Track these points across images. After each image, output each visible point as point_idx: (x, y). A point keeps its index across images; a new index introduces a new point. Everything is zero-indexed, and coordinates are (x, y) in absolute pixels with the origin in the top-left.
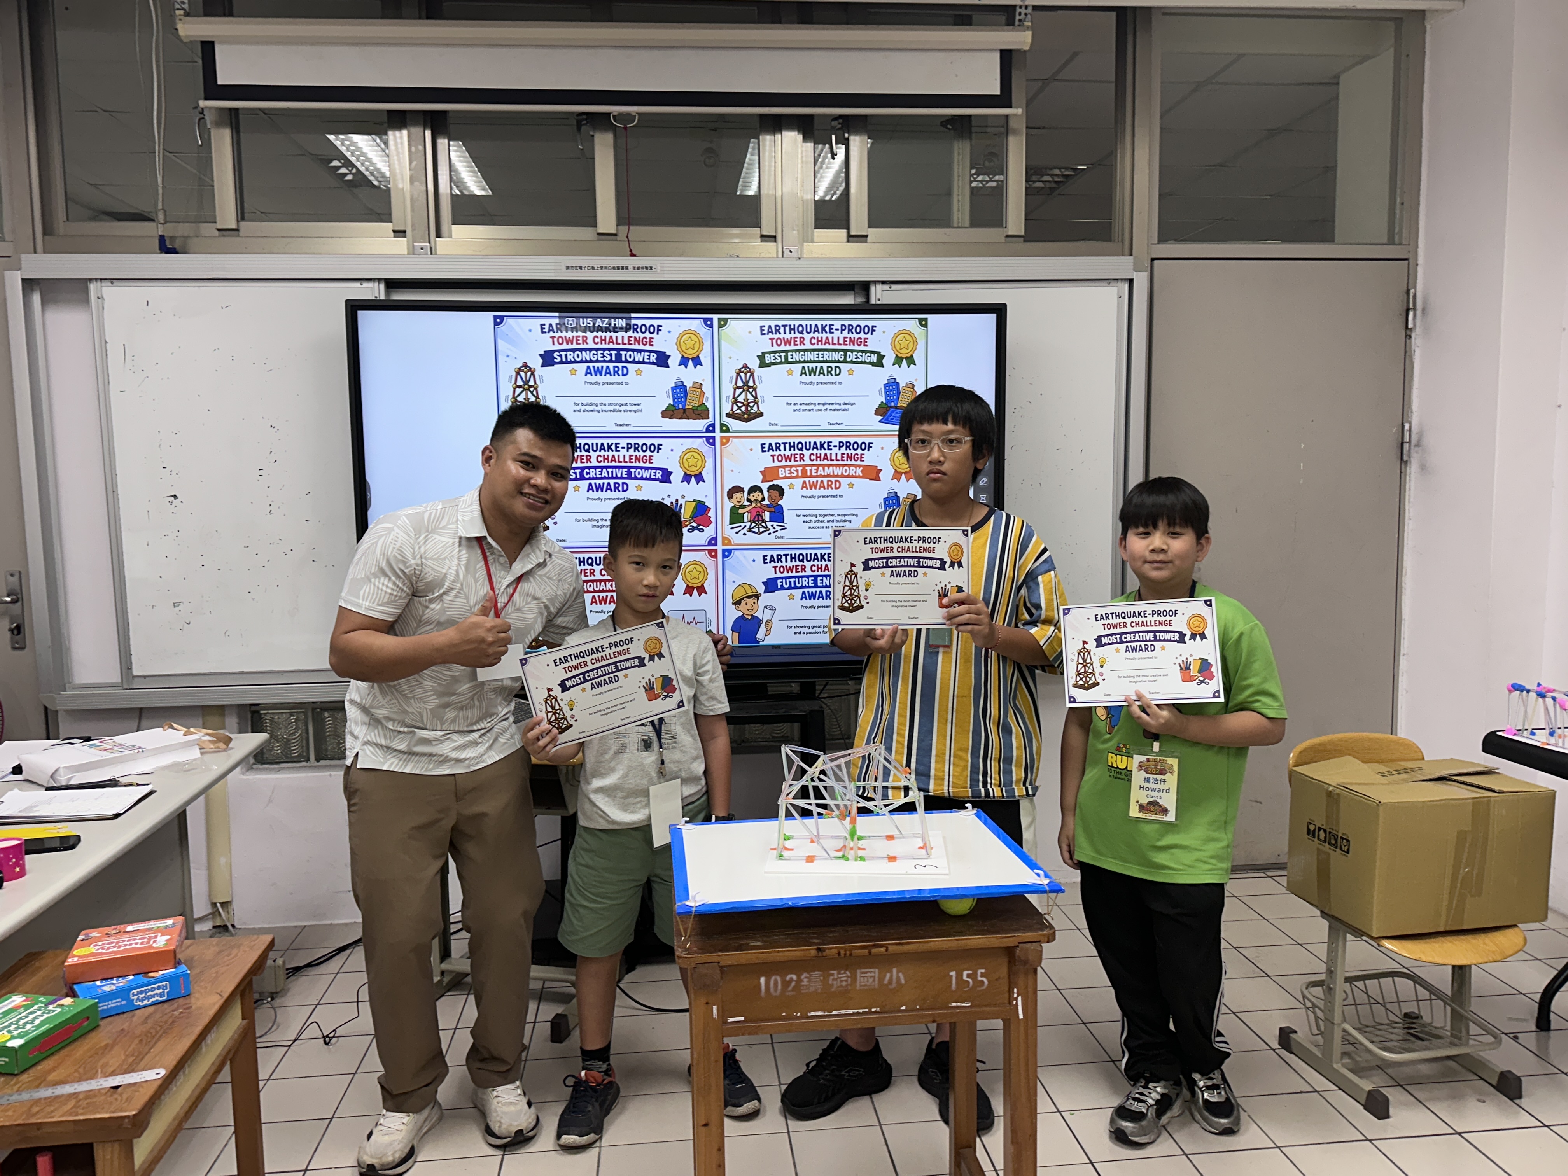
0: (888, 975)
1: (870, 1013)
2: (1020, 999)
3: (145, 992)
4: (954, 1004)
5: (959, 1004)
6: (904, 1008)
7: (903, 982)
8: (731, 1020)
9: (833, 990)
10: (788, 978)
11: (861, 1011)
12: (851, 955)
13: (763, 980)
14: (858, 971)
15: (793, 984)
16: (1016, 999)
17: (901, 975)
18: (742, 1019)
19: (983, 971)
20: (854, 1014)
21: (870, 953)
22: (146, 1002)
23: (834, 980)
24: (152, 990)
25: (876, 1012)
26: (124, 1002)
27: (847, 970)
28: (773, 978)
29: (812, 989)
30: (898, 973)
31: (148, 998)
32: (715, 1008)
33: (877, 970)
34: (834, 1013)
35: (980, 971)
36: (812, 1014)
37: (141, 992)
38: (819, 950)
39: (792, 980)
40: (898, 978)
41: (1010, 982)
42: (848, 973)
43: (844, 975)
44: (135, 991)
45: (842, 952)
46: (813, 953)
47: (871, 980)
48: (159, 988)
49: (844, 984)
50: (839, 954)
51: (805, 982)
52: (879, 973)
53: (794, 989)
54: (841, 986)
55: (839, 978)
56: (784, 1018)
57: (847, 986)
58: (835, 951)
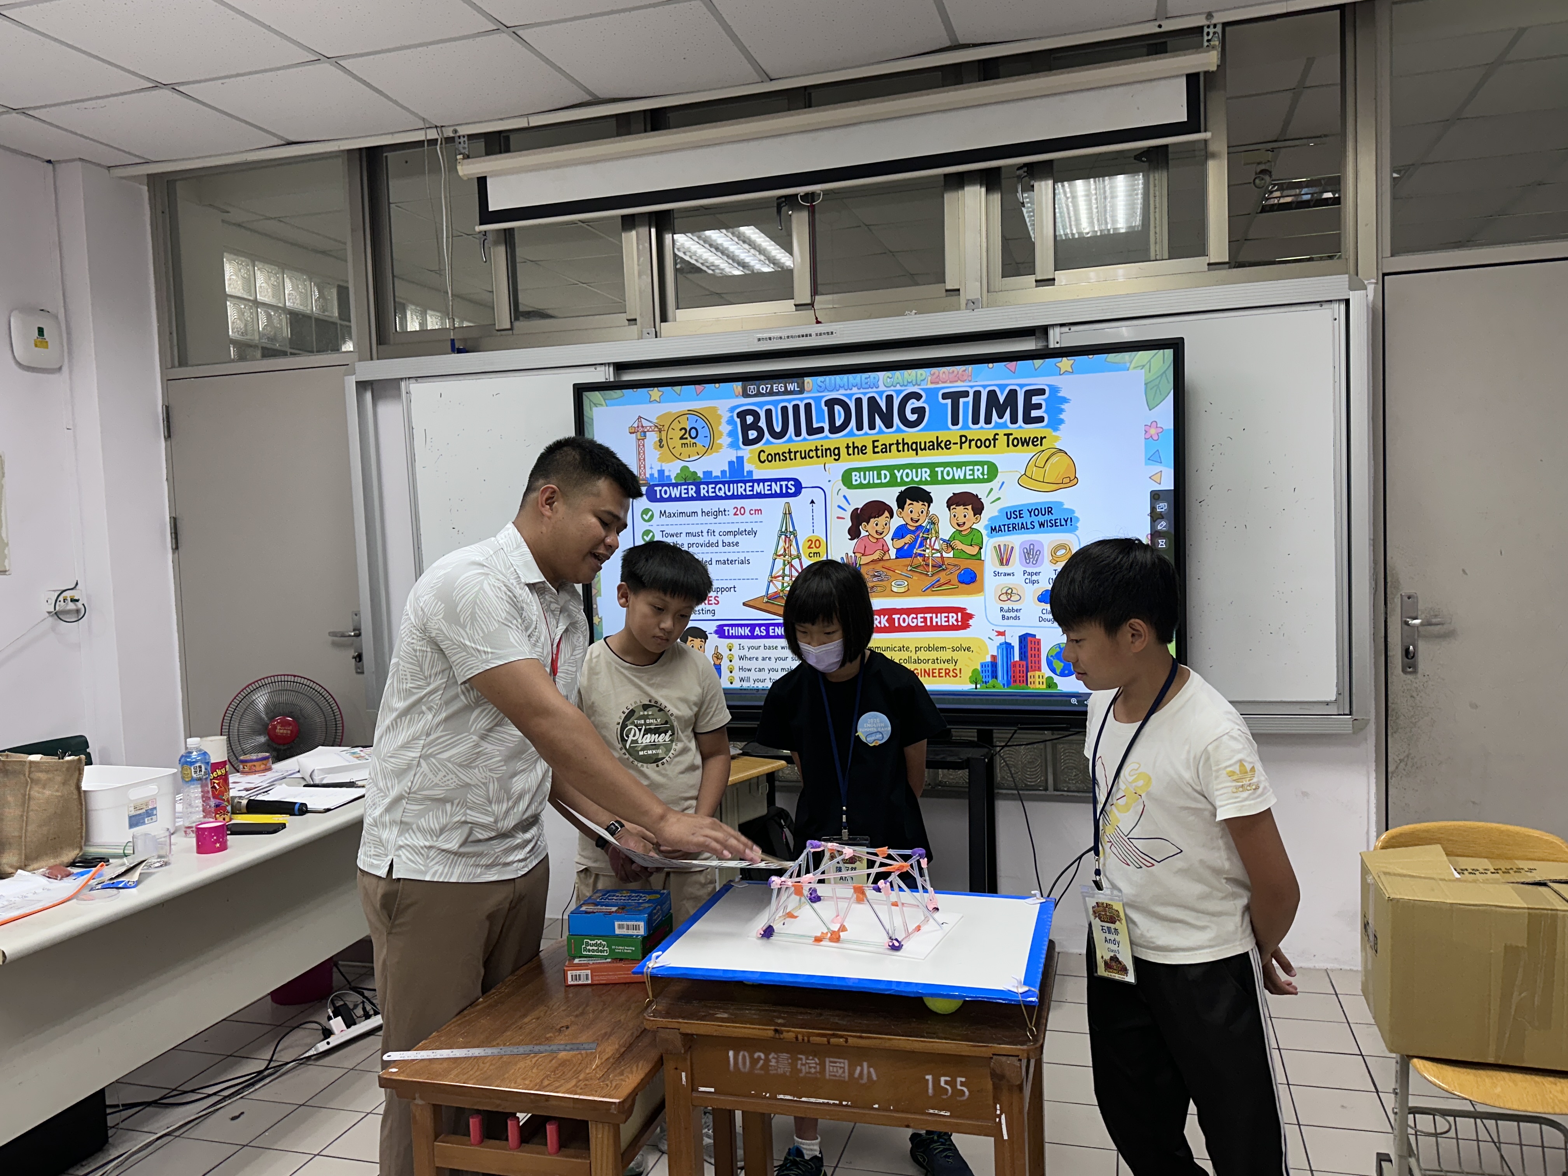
0: (859, 1068)
1: (841, 1105)
2: (1003, 1117)
4: (931, 1111)
5: (936, 1112)
6: (876, 1106)
7: (874, 1077)
8: (702, 1089)
9: (801, 1075)
10: (756, 1055)
11: (831, 1102)
12: (809, 1041)
13: (731, 1053)
14: (827, 1060)
15: (761, 1062)
16: (1000, 1116)
17: (872, 1070)
18: (712, 1090)
19: (963, 1079)
20: (823, 1103)
21: (829, 1042)
23: (802, 1065)
25: (846, 1105)
27: (815, 1056)
28: (741, 1053)
29: (780, 1071)
30: (869, 1067)
32: (683, 1074)
33: (846, 1062)
34: (803, 1099)
35: (959, 1079)
36: (781, 1096)
38: (776, 1031)
39: (759, 1058)
40: (869, 1072)
41: (994, 1098)
42: (816, 1060)
43: (813, 1062)
45: (800, 1037)
46: (771, 1033)
47: (840, 1071)
49: (813, 1070)
50: (797, 1038)
51: (773, 1063)
52: (849, 1066)
53: (761, 1068)
54: (810, 1073)
55: (808, 1065)
56: (753, 1096)
57: (816, 1073)
58: (791, 1035)
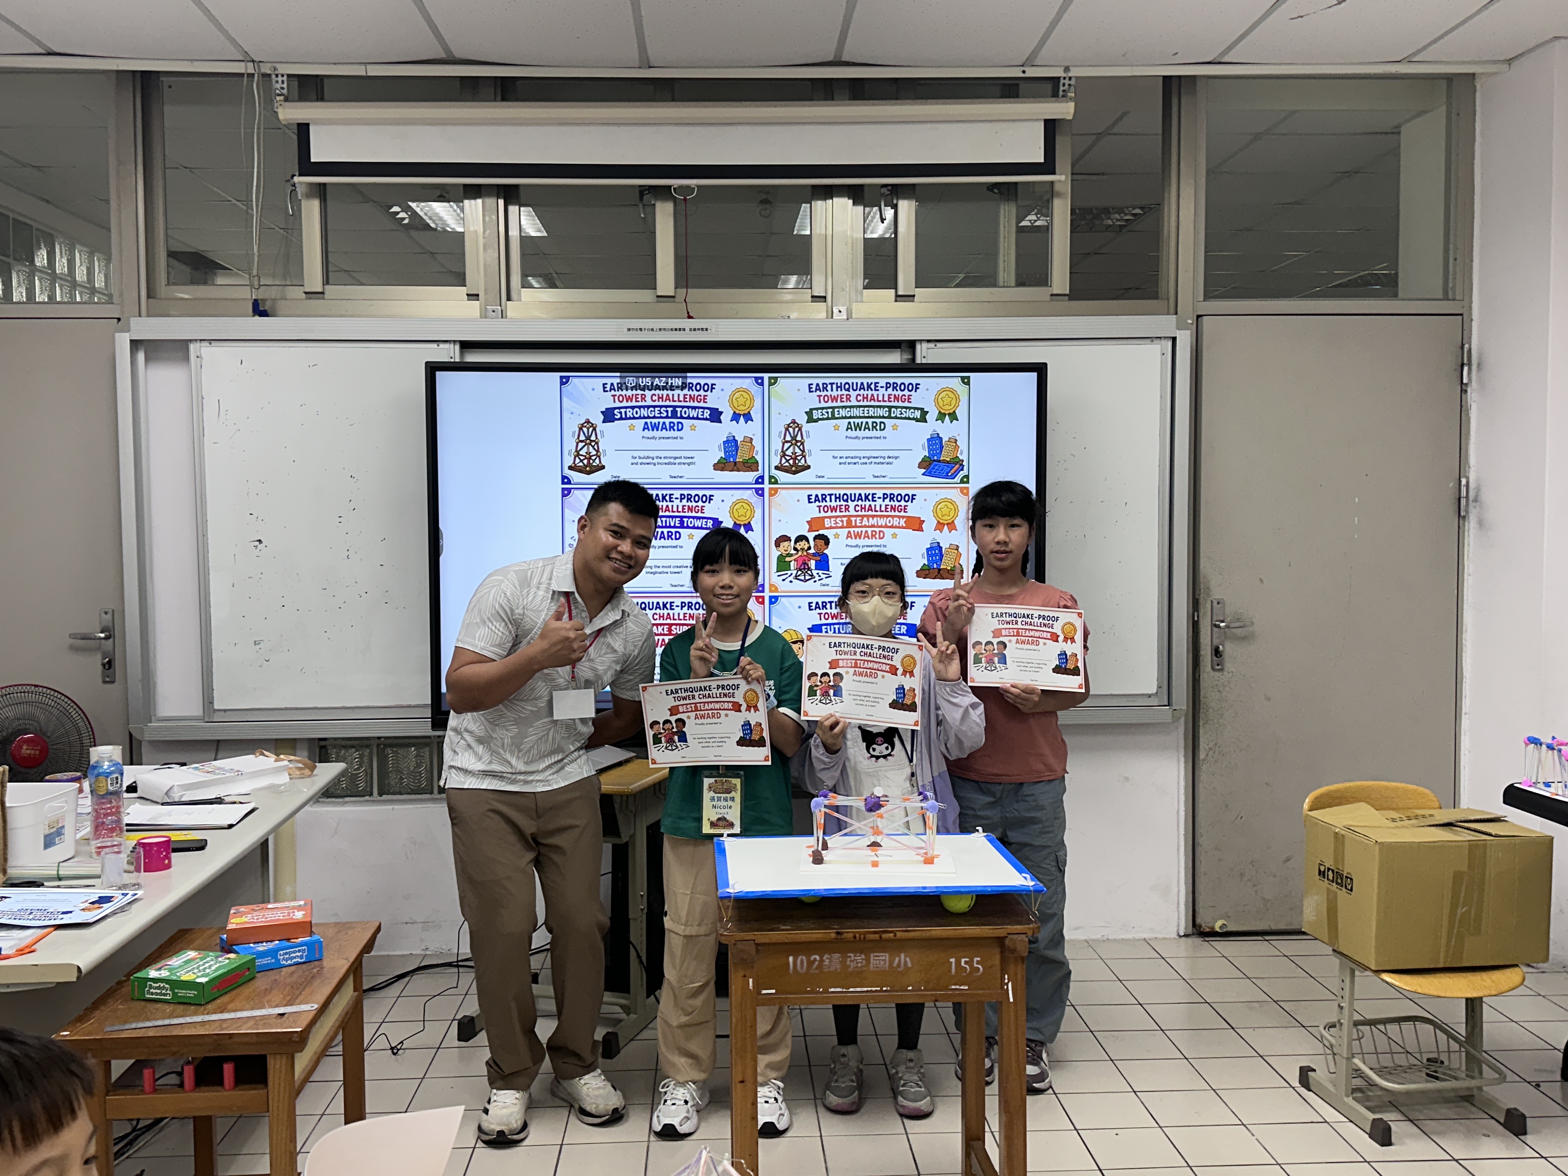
0: (897, 959)
1: (881, 991)
2: (1010, 984)
3: (289, 953)
4: (953, 987)
5: (957, 987)
6: (910, 988)
7: (910, 965)
8: (764, 992)
9: (850, 970)
10: (812, 958)
11: (874, 989)
12: (865, 938)
13: (791, 959)
14: (872, 955)
15: (817, 963)
16: (1007, 984)
17: (908, 959)
18: (774, 991)
19: (979, 959)
20: (867, 991)
21: (881, 937)
22: (289, 962)
23: (851, 961)
24: (294, 952)
25: (886, 991)
26: (273, 961)
27: (862, 953)
28: (800, 958)
29: (833, 969)
30: (906, 957)
31: (292, 958)
32: (751, 980)
33: (887, 955)
34: (851, 990)
35: (975, 959)
36: (833, 990)
37: (286, 954)
38: (838, 933)
39: (815, 960)
40: (906, 962)
41: (1002, 970)
42: (863, 956)
43: (860, 958)
44: (282, 952)
45: (857, 935)
46: (833, 935)
47: (882, 963)
48: (299, 951)
49: (860, 965)
50: (855, 937)
51: (827, 962)
52: (890, 956)
53: (817, 968)
54: (857, 967)
55: (856, 960)
56: (808, 992)
57: (862, 967)
58: (850, 935)
